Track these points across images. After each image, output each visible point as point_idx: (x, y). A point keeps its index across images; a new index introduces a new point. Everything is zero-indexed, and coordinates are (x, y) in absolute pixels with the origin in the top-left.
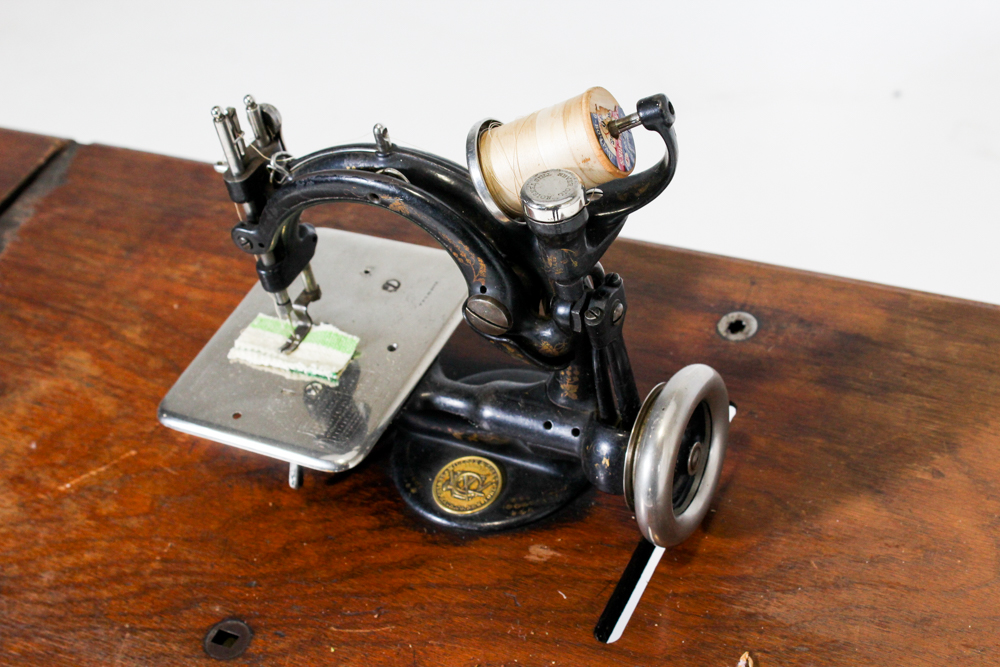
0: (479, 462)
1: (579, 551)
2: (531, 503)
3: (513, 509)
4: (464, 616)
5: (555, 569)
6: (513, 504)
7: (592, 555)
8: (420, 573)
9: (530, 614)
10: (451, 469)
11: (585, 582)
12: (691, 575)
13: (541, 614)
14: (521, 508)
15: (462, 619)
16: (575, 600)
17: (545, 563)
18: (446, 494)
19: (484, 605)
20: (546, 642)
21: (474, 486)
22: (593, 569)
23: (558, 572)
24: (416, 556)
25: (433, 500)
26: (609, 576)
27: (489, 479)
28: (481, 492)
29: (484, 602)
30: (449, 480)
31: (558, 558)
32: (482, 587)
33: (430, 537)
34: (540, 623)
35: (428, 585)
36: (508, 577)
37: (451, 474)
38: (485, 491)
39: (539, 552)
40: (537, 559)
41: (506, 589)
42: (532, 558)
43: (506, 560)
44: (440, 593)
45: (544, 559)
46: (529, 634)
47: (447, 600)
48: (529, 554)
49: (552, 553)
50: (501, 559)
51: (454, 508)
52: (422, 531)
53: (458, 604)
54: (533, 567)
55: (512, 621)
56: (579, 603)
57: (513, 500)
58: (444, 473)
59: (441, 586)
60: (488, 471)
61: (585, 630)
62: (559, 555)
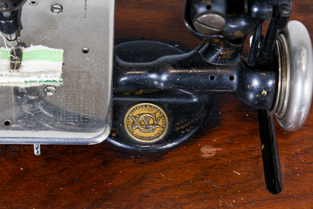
0: (146, 106)
1: (230, 144)
2: (189, 123)
3: (181, 130)
4: (189, 204)
5: (222, 159)
6: (179, 126)
7: (239, 144)
8: (146, 184)
9: (226, 191)
10: (131, 115)
11: (244, 161)
12: (298, 140)
13: (231, 188)
14: (185, 127)
15: (188, 206)
16: (245, 174)
17: (215, 156)
18: (137, 132)
19: (196, 193)
20: (244, 204)
21: (151, 122)
22: (244, 152)
23: (226, 160)
24: (137, 175)
25: (130, 137)
26: (255, 154)
27: (158, 115)
28: (157, 125)
29: (195, 191)
30: (134, 122)
31: (221, 151)
32: (188, 182)
33: (138, 161)
34: (235, 193)
35: (155, 191)
36: (200, 171)
37: (133, 118)
38: (159, 123)
39: (208, 151)
40: (209, 155)
41: (203, 179)
42: (206, 156)
43: (191, 161)
44: (165, 193)
45: (213, 154)
46: (233, 203)
47: (173, 197)
48: (203, 153)
49: (215, 149)
50: (188, 162)
51: (146, 138)
52: (131, 158)
53: (181, 198)
54: (210, 161)
55: (218, 198)
56: (248, 175)
57: (178, 124)
58: (128, 119)
59: (164, 189)
60: (154, 111)
61: (261, 190)
62: (220, 149)
